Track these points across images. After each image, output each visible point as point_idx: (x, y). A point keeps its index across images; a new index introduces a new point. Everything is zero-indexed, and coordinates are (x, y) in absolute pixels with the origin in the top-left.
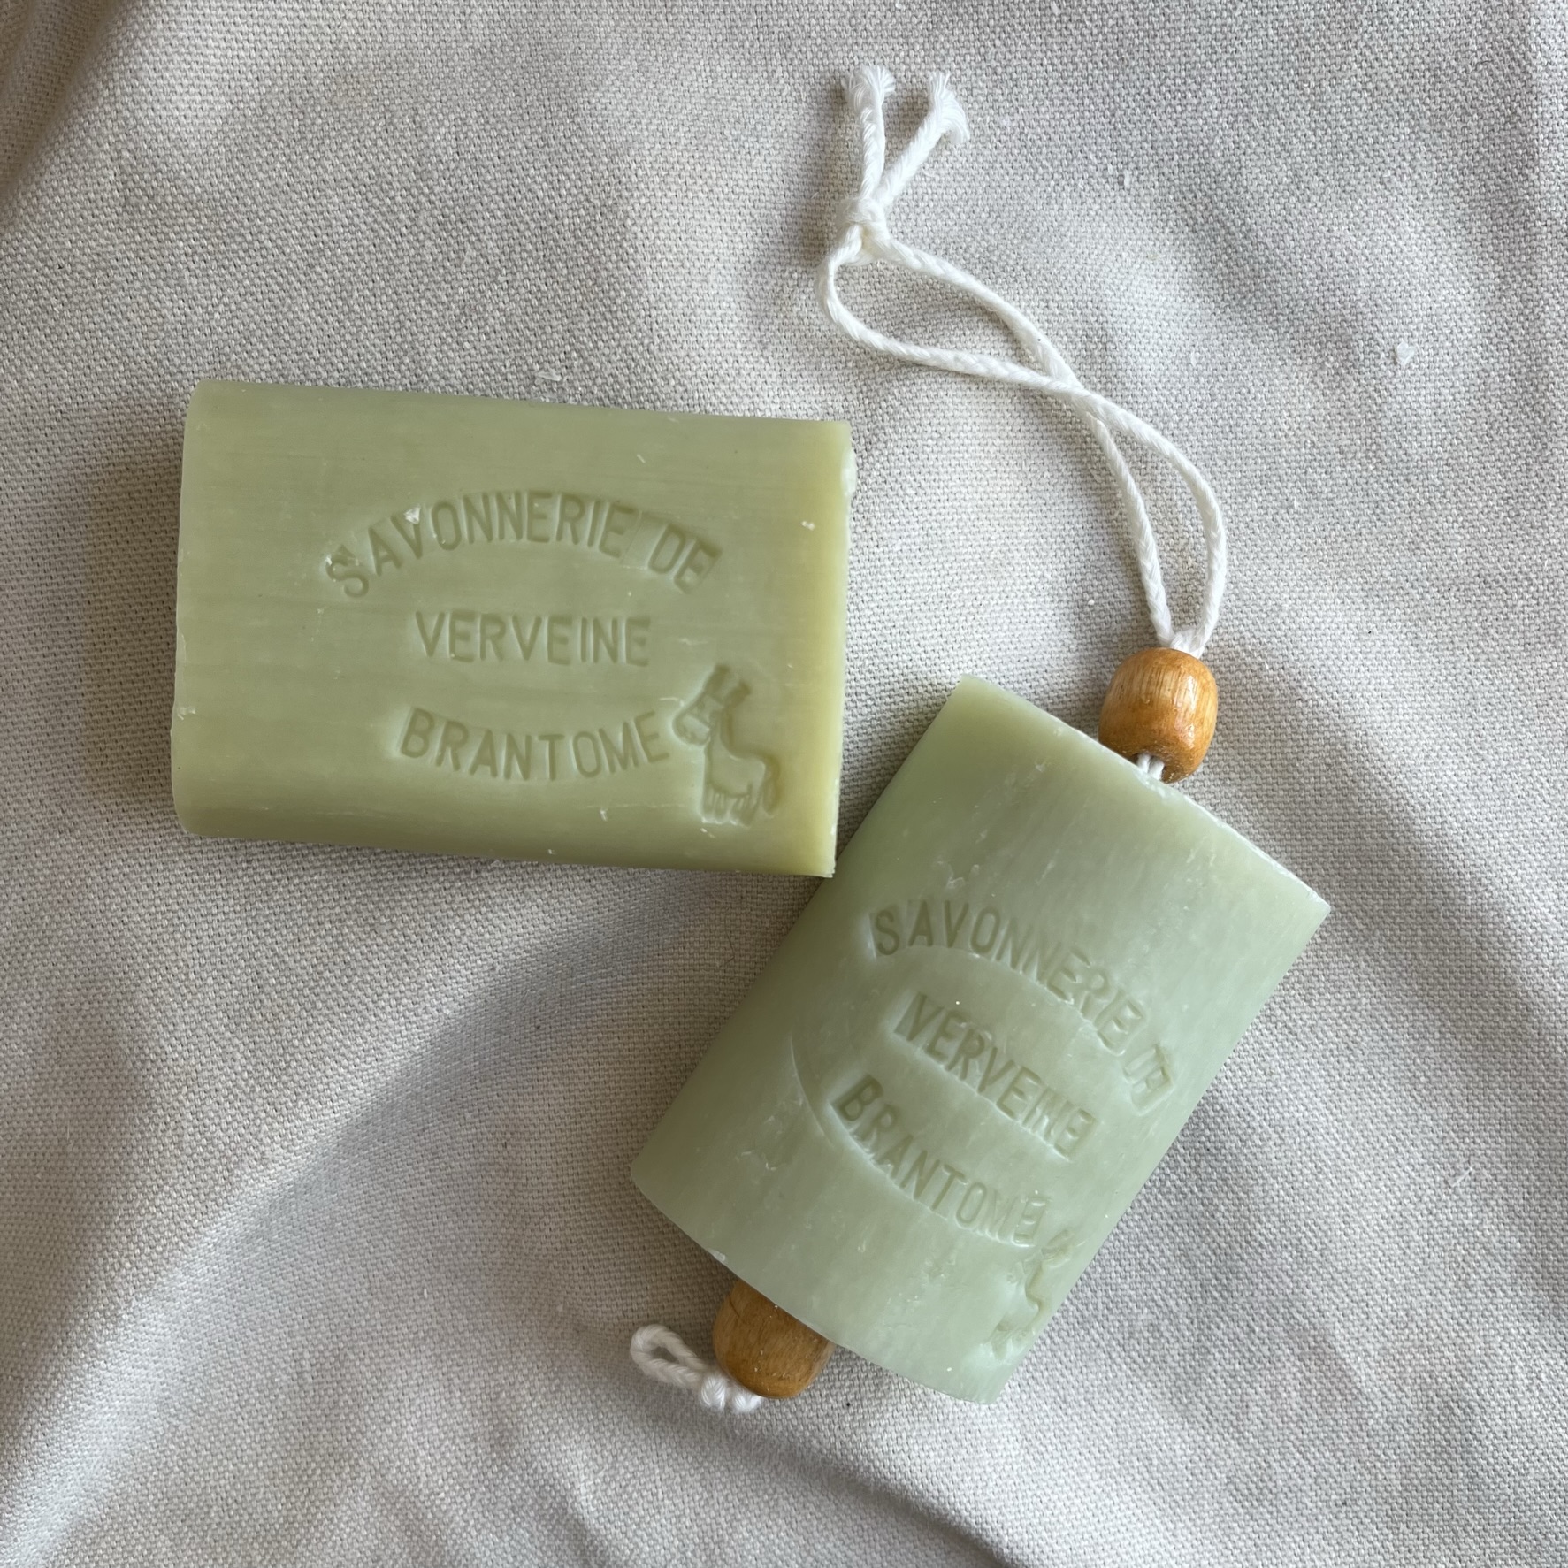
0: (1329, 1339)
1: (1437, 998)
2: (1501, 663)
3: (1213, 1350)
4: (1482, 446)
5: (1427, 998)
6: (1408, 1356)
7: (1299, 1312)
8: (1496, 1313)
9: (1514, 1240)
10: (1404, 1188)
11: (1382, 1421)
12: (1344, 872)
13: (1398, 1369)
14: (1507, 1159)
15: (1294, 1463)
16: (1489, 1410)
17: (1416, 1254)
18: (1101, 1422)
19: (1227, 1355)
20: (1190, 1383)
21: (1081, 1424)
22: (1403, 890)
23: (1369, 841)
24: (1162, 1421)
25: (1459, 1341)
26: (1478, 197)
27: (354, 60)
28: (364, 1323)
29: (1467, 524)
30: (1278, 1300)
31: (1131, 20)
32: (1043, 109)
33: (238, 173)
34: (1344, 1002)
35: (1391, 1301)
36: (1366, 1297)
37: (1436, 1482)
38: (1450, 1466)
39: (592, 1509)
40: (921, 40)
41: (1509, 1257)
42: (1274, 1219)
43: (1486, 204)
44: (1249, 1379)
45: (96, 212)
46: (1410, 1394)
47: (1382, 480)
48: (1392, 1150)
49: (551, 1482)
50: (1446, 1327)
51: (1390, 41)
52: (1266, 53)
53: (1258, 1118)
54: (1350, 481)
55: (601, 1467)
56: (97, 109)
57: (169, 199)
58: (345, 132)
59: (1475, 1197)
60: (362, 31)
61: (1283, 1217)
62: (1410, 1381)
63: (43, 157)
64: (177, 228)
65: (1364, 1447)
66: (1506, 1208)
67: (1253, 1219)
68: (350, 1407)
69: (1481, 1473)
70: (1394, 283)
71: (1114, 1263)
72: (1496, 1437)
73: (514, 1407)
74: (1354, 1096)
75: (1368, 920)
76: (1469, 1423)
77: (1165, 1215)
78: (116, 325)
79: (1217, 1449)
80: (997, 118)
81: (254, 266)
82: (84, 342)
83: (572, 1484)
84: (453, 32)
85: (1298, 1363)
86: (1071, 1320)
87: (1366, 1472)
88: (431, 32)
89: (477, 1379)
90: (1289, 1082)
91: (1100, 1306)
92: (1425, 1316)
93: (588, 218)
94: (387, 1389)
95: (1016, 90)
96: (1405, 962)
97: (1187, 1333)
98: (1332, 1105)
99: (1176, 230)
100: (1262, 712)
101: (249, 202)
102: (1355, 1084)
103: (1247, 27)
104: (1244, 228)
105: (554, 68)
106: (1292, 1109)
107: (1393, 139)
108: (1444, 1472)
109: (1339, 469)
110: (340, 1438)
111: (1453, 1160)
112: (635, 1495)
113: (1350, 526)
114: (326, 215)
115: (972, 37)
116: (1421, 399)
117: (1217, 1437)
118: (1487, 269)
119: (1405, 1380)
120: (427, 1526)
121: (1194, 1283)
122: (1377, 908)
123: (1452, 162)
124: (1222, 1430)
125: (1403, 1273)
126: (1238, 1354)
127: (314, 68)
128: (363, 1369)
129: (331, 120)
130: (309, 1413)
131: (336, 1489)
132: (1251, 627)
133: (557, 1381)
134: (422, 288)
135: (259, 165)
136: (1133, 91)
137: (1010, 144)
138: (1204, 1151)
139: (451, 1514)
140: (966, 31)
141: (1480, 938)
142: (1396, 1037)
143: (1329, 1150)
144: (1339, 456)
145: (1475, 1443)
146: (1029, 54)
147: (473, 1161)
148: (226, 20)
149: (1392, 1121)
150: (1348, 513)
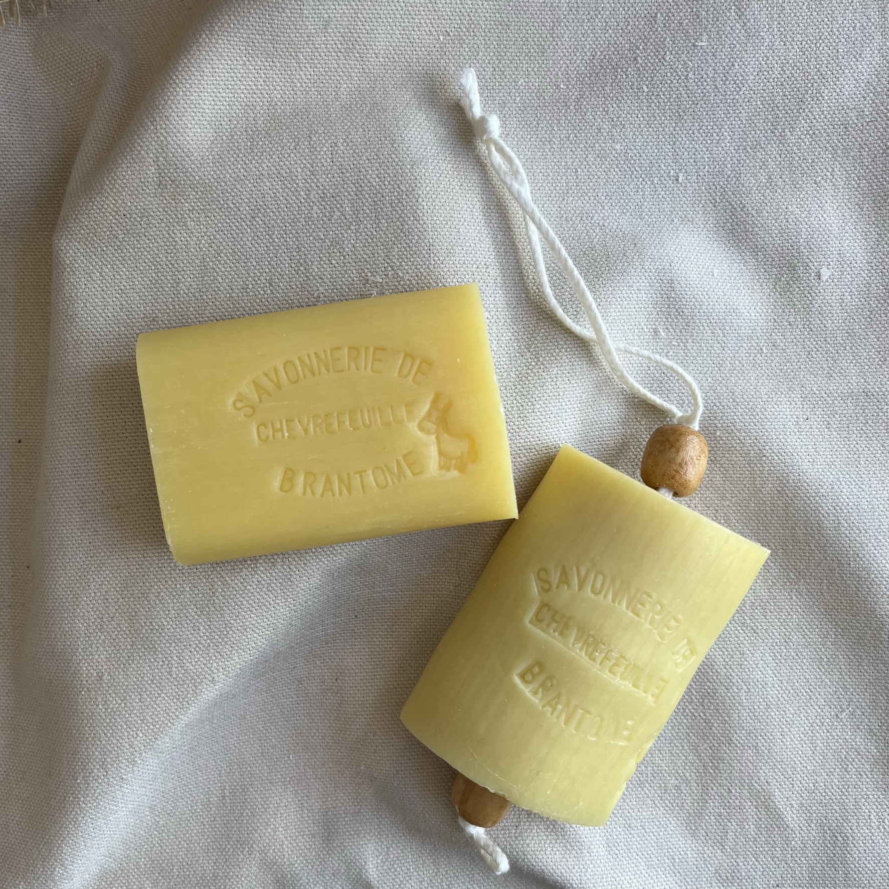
0: (772, 797)
1: (834, 617)
2: (873, 439)
3: (709, 801)
4: (866, 323)
5: (828, 616)
6: (814, 808)
7: (756, 782)
8: (861, 786)
9: (872, 747)
10: (814, 718)
11: (799, 842)
12: (785, 547)
13: (808, 815)
14: (869, 704)
15: (751, 863)
16: (857, 838)
17: (820, 753)
18: (649, 838)
19: (717, 804)
20: (696, 818)
21: (638, 839)
22: (816, 558)
23: (799, 531)
24: (681, 839)
25: (842, 801)
26: (867, 192)
27: (279, 111)
28: (258, 772)
29: (858, 364)
30: (745, 776)
31: (685, 95)
32: (637, 140)
33: (218, 169)
34: (784, 617)
35: (806, 778)
36: (792, 776)
37: (827, 875)
38: (835, 868)
39: (375, 876)
40: (574, 104)
41: (870, 757)
42: (743, 732)
43: (871, 195)
44: (728, 817)
45: (145, 188)
46: (815, 828)
47: (812, 340)
48: (808, 697)
49: (354, 861)
50: (835, 793)
51: (822, 109)
52: (756, 114)
53: (736, 677)
54: (795, 340)
55: (381, 853)
56: (147, 136)
57: (182, 182)
58: (274, 149)
59: (852, 724)
60: (284, 96)
61: (748, 731)
62: (815, 821)
63: (118, 159)
64: (185, 197)
65: (789, 856)
66: (869, 731)
67: (732, 732)
68: (249, 816)
69: (851, 872)
70: (820, 236)
71: (657, 752)
72: (860, 853)
73: (336, 820)
74: (788, 667)
75: (797, 574)
76: (845, 845)
77: (685, 727)
78: (151, 245)
79: (710, 855)
80: (613, 144)
81: (224, 217)
82: (134, 254)
83: (365, 862)
84: (331, 97)
85: (755, 810)
86: (634, 782)
87: (789, 870)
88: (319, 97)
89: (317, 804)
90: (753, 659)
91: (649, 775)
92: (824, 787)
93: (399, 197)
94: (269, 807)
95: (623, 130)
96: (816, 597)
97: (695, 791)
98: (776, 672)
99: (705, 205)
100: (744, 462)
101: (223, 184)
102: (788, 661)
103: (746, 100)
104: (741, 206)
105: (383, 117)
106: (754, 673)
107: (822, 160)
108: (831, 871)
109: (789, 334)
110: (243, 832)
111: (841, 703)
112: (398, 869)
113: (794, 364)
114: (262, 191)
115: (601, 103)
116: (833, 298)
117: (710, 848)
118: (871, 230)
119: (812, 820)
120: (288, 881)
121: (700, 764)
122: (802, 567)
123: (854, 173)
124: (713, 844)
125: (812, 763)
126: (722, 804)
127: (259, 115)
128: (257, 796)
129: (267, 143)
130: (227, 818)
131: (240, 860)
132: (740, 417)
133: (359, 807)
134: (311, 231)
135: (229, 166)
136: (685, 132)
137: (619, 158)
138: (707, 694)
139: (301, 875)
140: (597, 99)
141: (857, 585)
142: (811, 636)
143: (774, 696)
144: (789, 327)
145: (849, 856)
146: (631, 112)
147: (319, 687)
148: (215, 90)
149: (808, 682)
150: (794, 357)
